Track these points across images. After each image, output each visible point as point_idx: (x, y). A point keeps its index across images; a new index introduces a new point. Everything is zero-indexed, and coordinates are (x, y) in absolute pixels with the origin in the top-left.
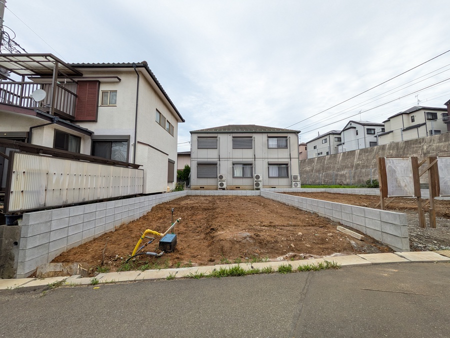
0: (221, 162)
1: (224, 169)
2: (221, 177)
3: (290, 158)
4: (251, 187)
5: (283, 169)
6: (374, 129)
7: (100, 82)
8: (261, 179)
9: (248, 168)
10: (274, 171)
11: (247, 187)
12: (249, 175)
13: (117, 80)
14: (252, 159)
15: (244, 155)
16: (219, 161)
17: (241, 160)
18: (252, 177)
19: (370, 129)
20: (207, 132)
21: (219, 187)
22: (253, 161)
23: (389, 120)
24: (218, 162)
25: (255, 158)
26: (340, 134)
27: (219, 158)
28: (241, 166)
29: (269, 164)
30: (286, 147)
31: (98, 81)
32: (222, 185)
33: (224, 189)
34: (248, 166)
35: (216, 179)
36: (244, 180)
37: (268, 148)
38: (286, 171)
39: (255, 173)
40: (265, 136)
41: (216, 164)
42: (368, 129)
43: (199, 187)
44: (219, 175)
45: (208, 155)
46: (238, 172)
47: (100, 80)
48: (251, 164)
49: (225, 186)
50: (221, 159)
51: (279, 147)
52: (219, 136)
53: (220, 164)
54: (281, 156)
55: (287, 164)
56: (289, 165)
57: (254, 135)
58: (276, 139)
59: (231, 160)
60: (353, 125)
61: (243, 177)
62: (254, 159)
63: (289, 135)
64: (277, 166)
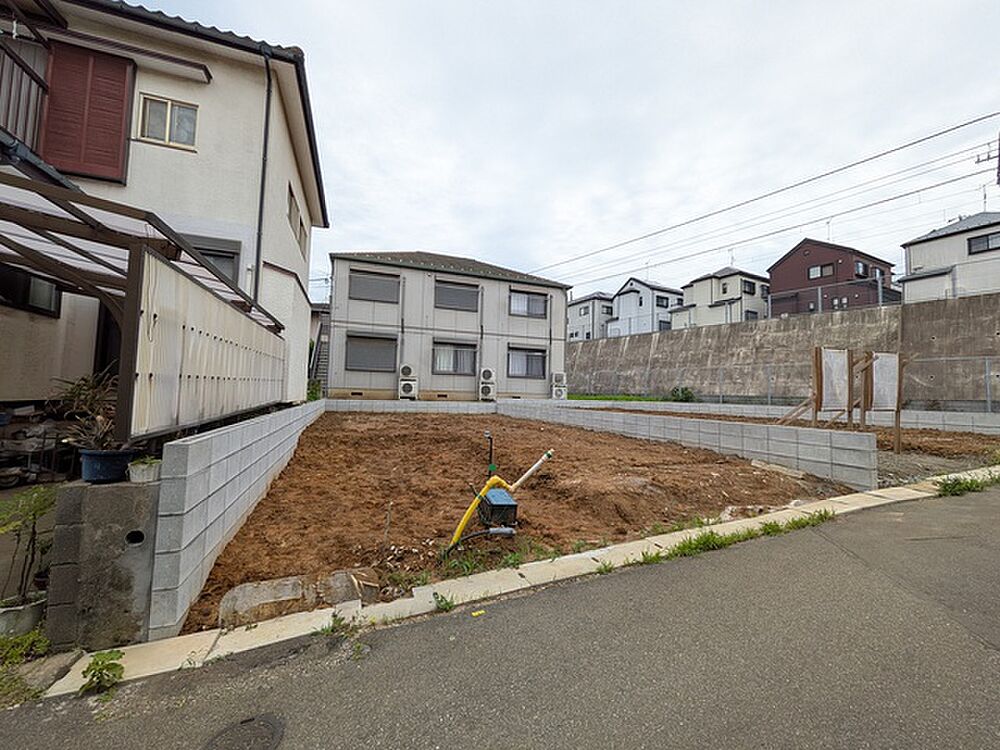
0: (406, 337)
1: (414, 352)
2: (407, 371)
3: (551, 339)
4: (470, 396)
5: (536, 358)
6: (667, 299)
7: (136, 67)
8: (493, 379)
9: (466, 353)
10: (519, 364)
11: (462, 396)
12: (468, 370)
13: (200, 74)
14: (475, 336)
15: (458, 324)
16: (403, 332)
17: (453, 335)
18: (474, 373)
19: (662, 297)
20: (375, 260)
21: (401, 393)
22: (479, 340)
23: (690, 285)
24: (400, 334)
25: (482, 334)
26: (611, 300)
27: (403, 327)
28: (452, 349)
29: (510, 348)
30: (544, 316)
31: (131, 61)
32: (408, 388)
33: (413, 399)
34: (466, 349)
35: (392, 376)
36: (457, 379)
37: (510, 314)
38: (540, 364)
39: (481, 366)
40: (505, 287)
41: (396, 340)
42: (658, 297)
43: (350, 392)
44: (400, 367)
45: (375, 317)
46: (445, 361)
47: (138, 58)
48: (474, 346)
49: (414, 392)
50: (405, 330)
51: (530, 315)
52: (405, 274)
53: (403, 340)
54: (532, 333)
55: (544, 351)
56: (548, 353)
57: (482, 283)
58: (526, 296)
59: (431, 332)
60: (636, 287)
61: (455, 373)
62: (479, 336)
63: (551, 292)
64: (524, 353)
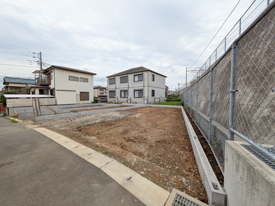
1: (118, 93)
2: (115, 97)
3: (144, 87)
9: (126, 93)
10: (137, 94)
15: (124, 86)
17: (124, 89)
22: (128, 89)
25: (129, 87)
27: (116, 88)
28: (124, 92)
29: (134, 91)
30: (142, 80)
32: (115, 101)
36: (125, 98)
37: (134, 82)
38: (142, 94)
40: (133, 75)
41: (115, 91)
43: (110, 102)
45: (112, 87)
46: (123, 95)
48: (127, 91)
51: (139, 81)
52: (116, 77)
54: (139, 85)
55: (142, 90)
57: (129, 75)
58: (138, 76)
59: (120, 89)
63: (144, 73)
64: (138, 91)
